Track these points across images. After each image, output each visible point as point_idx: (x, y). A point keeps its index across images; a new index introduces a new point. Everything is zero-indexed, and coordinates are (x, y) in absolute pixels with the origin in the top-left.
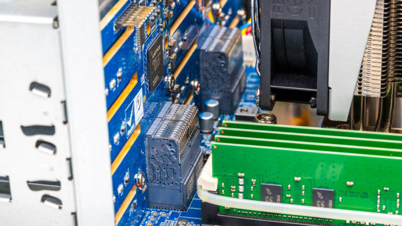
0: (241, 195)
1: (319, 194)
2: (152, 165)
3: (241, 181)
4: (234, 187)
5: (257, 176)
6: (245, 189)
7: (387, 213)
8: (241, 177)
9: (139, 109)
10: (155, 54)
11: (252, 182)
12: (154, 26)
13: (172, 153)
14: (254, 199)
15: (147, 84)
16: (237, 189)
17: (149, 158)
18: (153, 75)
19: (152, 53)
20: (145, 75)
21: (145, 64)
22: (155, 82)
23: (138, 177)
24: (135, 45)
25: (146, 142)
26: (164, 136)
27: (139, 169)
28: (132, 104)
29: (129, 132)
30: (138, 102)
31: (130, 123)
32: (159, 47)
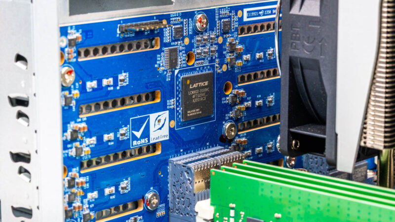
2: (173, 192)
3: (232, 213)
4: (226, 219)
5: (245, 209)
6: (235, 220)
8: (233, 208)
9: (160, 129)
11: (241, 215)
12: (203, 61)
13: (189, 182)
15: (180, 111)
16: (229, 221)
17: (171, 185)
18: (188, 104)
19: (188, 82)
20: (177, 101)
21: (177, 91)
22: (192, 113)
23: (149, 196)
24: (158, 62)
25: (170, 168)
26: (184, 163)
27: (152, 188)
28: (146, 118)
29: (135, 143)
30: (159, 121)
31: (138, 134)
32: (206, 83)
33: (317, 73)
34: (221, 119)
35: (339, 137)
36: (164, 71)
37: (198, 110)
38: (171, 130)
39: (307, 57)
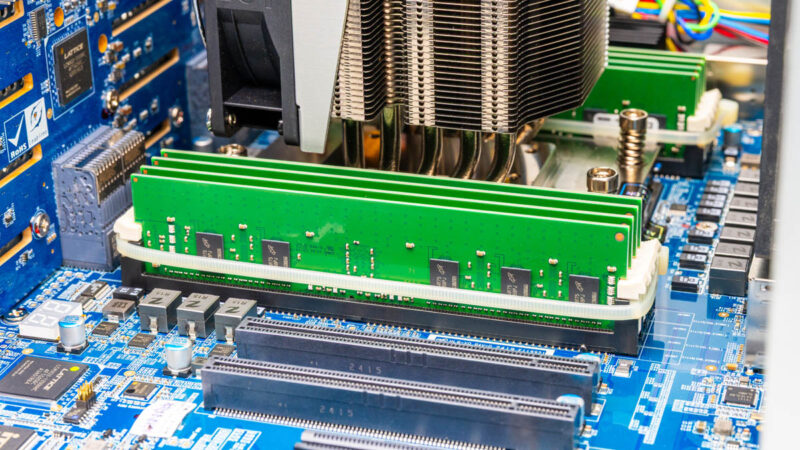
0: (172, 248)
1: (271, 248)
2: (63, 206)
3: (171, 229)
4: (163, 237)
5: (191, 222)
6: (177, 238)
7: (360, 276)
8: (171, 223)
9: (37, 125)
10: (70, 54)
11: (186, 230)
12: (72, 16)
13: (88, 190)
14: (189, 253)
15: (56, 94)
16: (167, 239)
17: (59, 196)
18: (65, 82)
19: (62, 52)
20: (52, 81)
21: (50, 66)
22: (70, 93)
23: (36, 220)
24: (25, 35)
25: (54, 174)
26: (77, 166)
27: (38, 208)
28: (20, 116)
29: (13, 154)
30: (35, 115)
31: (15, 141)
32: (81, 46)
33: (258, 27)
34: (101, 88)
35: (301, 110)
36: (32, 44)
37: (76, 86)
38: (50, 122)
39: (244, 9)
